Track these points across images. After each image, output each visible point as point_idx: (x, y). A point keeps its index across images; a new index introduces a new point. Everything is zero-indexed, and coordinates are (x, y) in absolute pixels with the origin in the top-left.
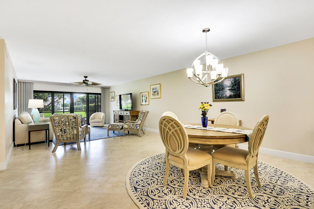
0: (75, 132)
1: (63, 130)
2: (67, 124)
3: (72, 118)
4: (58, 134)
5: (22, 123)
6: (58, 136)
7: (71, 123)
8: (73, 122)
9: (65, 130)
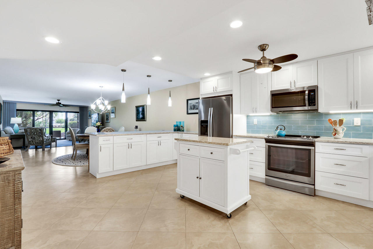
0: (41, 139)
1: (33, 138)
2: (36, 133)
3: (38, 130)
4: (30, 140)
5: (6, 134)
6: (30, 141)
7: (38, 133)
8: (40, 132)
9: (34, 137)
